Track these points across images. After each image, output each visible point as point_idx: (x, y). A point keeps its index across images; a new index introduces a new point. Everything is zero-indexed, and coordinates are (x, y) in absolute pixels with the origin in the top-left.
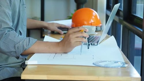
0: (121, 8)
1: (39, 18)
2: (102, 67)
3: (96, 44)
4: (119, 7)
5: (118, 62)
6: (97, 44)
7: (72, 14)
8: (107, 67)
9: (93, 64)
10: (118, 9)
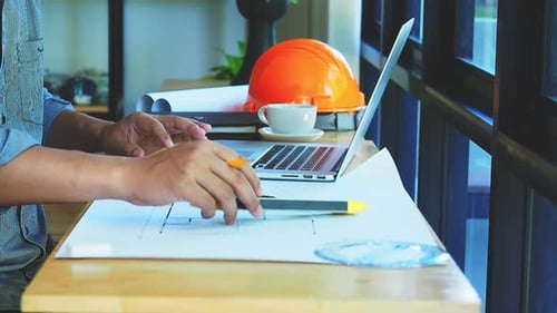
0: (418, 35)
1: (104, 75)
2: (351, 266)
3: (331, 177)
4: (411, 34)
5: (408, 246)
6: (335, 177)
7: (229, 57)
8: (370, 266)
9: (317, 253)
10: (408, 40)
